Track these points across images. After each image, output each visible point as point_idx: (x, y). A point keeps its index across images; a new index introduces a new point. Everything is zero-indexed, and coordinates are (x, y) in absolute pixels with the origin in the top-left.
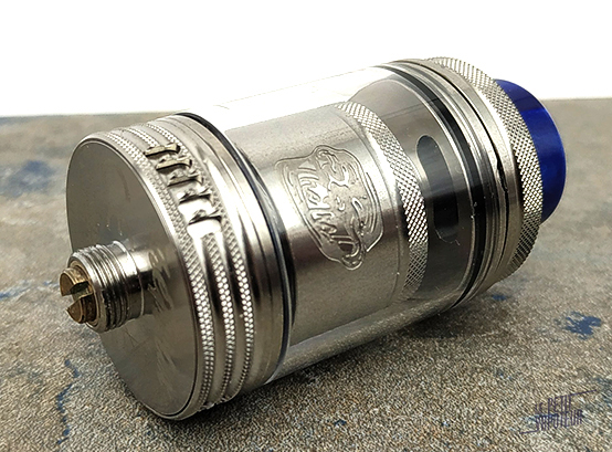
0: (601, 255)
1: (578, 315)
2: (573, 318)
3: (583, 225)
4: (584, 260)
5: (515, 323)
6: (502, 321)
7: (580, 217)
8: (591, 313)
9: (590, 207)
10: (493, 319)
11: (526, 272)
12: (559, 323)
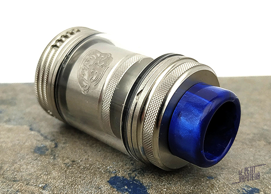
0: (260, 156)
1: (248, 187)
2: (246, 188)
3: (252, 140)
4: (252, 158)
5: (218, 191)
6: (212, 190)
7: (250, 137)
8: (255, 186)
9: (256, 131)
10: (207, 189)
11: (224, 165)
12: (239, 191)
